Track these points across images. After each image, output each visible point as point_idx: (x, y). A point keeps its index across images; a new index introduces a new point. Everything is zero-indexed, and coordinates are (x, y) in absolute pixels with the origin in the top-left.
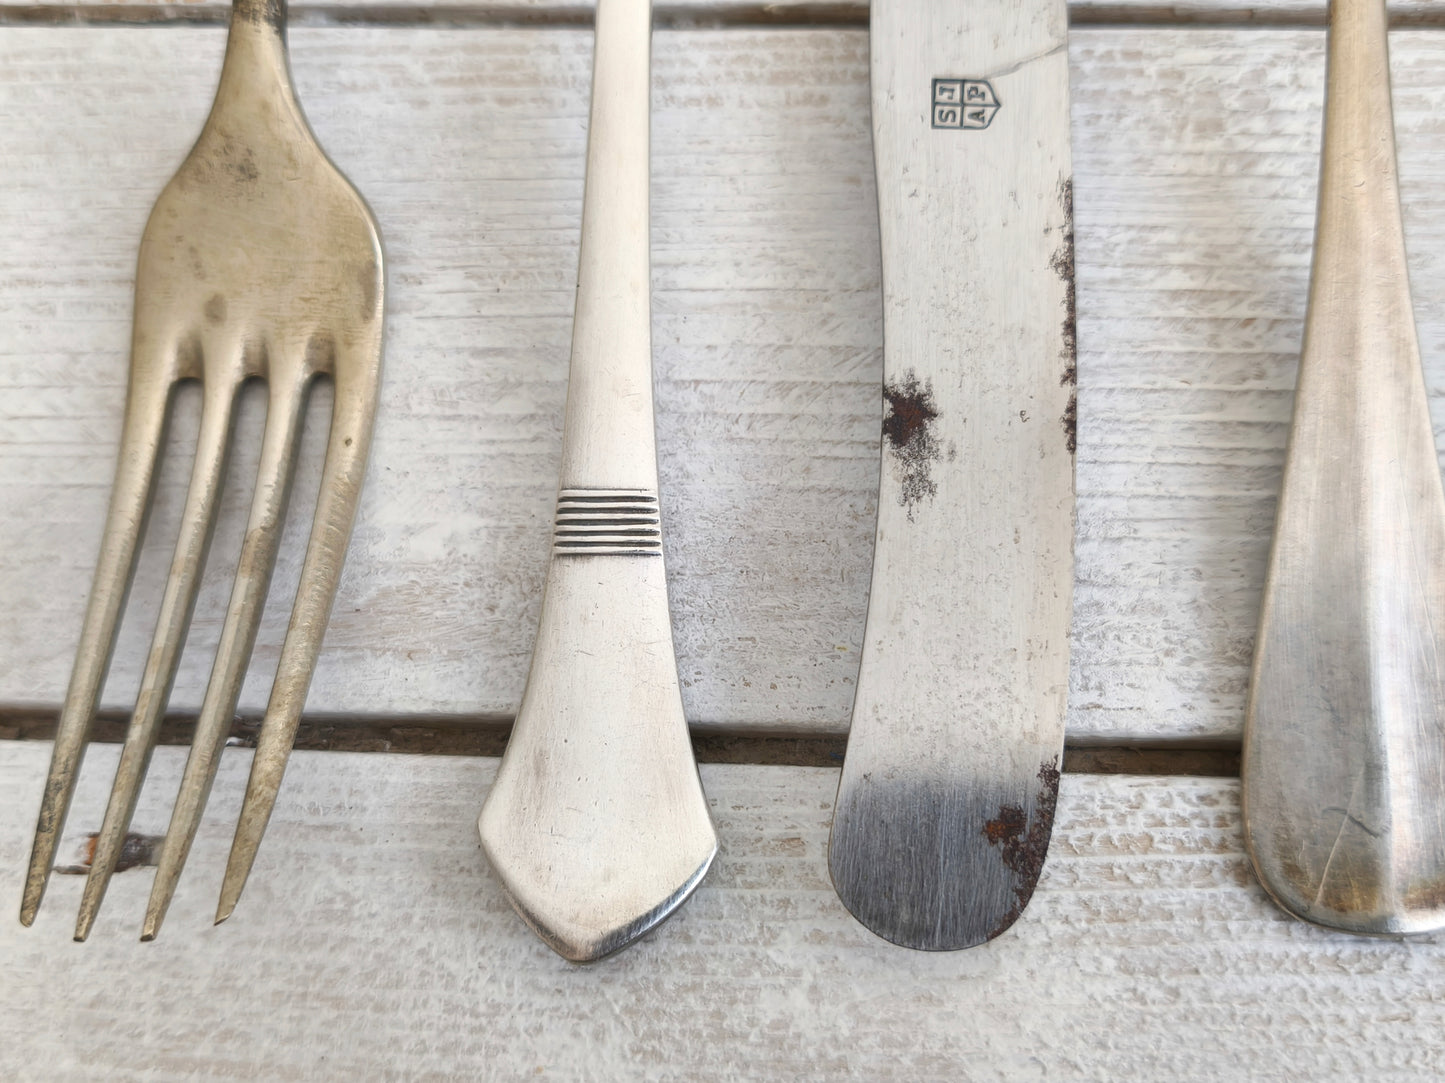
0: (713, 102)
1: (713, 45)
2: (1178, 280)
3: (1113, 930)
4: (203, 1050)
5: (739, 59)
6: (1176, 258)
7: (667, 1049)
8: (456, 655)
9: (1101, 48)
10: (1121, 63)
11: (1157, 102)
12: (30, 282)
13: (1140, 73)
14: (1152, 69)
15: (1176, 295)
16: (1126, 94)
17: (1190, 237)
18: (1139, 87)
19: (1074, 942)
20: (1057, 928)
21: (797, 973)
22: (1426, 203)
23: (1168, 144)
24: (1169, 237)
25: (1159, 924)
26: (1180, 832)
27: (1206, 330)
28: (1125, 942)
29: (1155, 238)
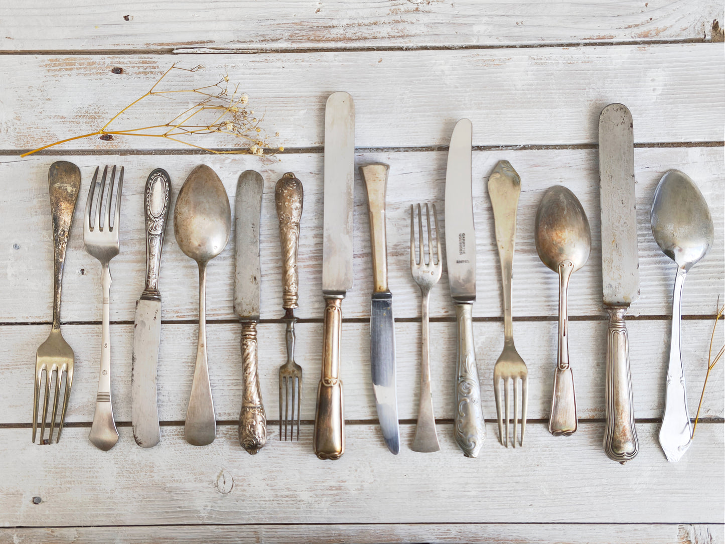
0: (121, 336)
1: (121, 327)
2: (184, 360)
3: (174, 445)
4: (60, 466)
5: (125, 329)
6: (183, 357)
7: (118, 463)
8: (90, 414)
9: (174, 327)
10: (177, 329)
11: (181, 335)
12: (26, 364)
13: (179, 331)
14: (181, 330)
15: (183, 362)
16: (178, 334)
17: (186, 354)
18: (179, 332)
19: (169, 447)
20: (167, 445)
21: (135, 453)
22: (216, 349)
23: (183, 341)
24: (183, 354)
25: (179, 445)
26: (182, 433)
27: (187, 367)
28: (175, 447)
29: (181, 354)
